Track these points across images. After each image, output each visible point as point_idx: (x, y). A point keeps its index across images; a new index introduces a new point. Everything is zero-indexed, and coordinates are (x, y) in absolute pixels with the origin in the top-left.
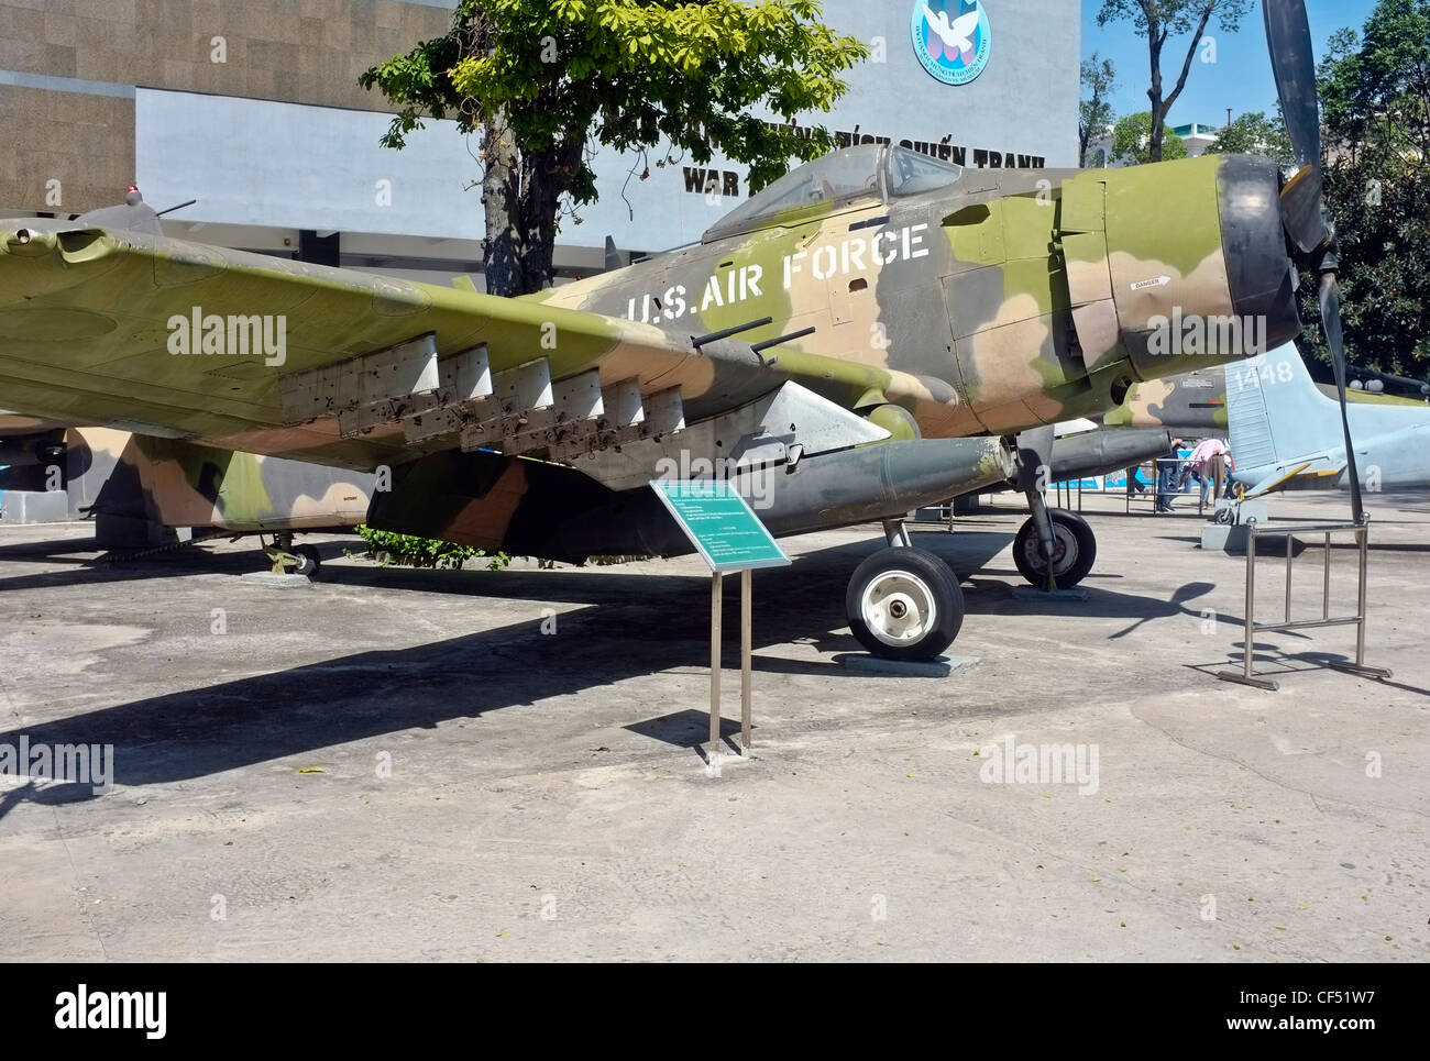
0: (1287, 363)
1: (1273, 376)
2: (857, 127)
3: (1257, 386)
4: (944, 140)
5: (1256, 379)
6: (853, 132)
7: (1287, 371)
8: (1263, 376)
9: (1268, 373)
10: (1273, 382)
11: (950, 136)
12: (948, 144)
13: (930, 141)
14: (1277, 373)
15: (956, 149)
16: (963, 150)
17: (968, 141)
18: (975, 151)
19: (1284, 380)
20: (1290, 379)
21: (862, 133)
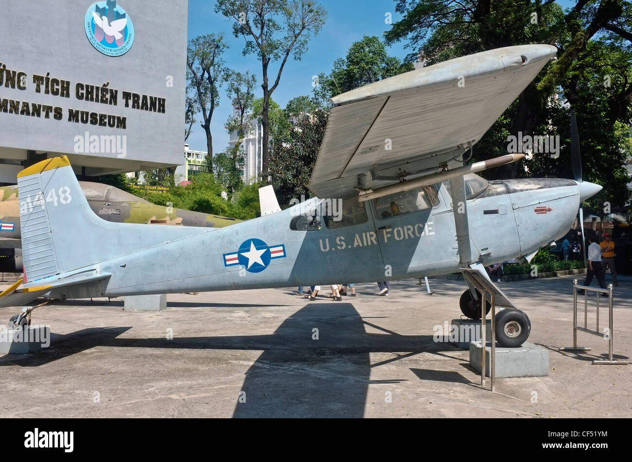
0: (66, 188)
1: (56, 199)
2: (48, 74)
3: (43, 207)
4: (104, 85)
5: (42, 202)
6: (45, 76)
7: (67, 195)
8: (48, 199)
9: (52, 196)
10: (56, 204)
11: (108, 83)
12: (107, 87)
13: (95, 85)
14: (59, 197)
15: (112, 91)
16: (116, 91)
17: (119, 86)
18: (123, 92)
19: (64, 202)
20: (68, 202)
21: (51, 77)
